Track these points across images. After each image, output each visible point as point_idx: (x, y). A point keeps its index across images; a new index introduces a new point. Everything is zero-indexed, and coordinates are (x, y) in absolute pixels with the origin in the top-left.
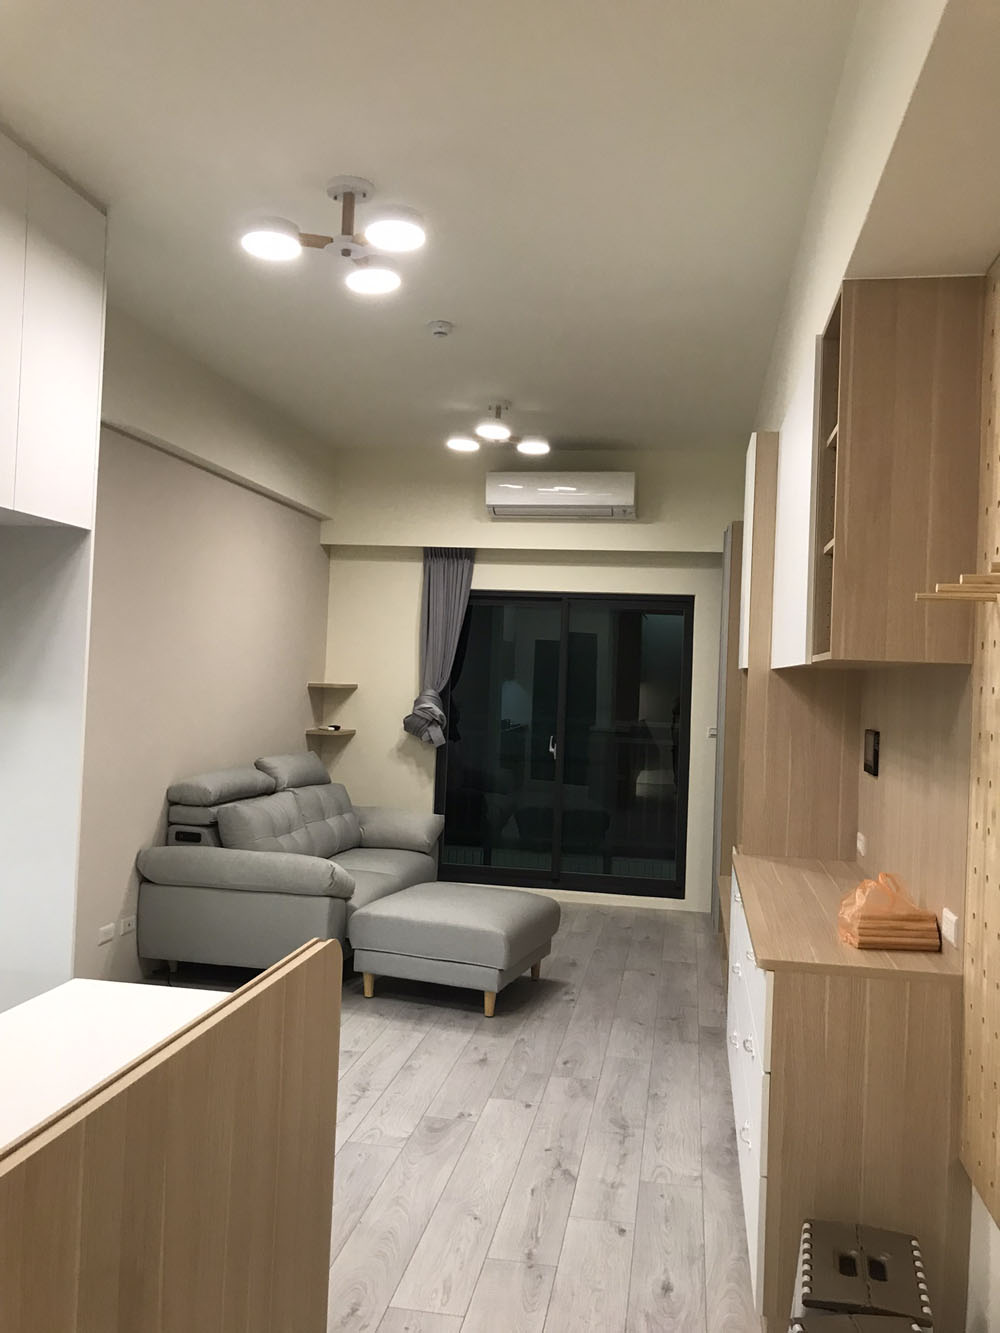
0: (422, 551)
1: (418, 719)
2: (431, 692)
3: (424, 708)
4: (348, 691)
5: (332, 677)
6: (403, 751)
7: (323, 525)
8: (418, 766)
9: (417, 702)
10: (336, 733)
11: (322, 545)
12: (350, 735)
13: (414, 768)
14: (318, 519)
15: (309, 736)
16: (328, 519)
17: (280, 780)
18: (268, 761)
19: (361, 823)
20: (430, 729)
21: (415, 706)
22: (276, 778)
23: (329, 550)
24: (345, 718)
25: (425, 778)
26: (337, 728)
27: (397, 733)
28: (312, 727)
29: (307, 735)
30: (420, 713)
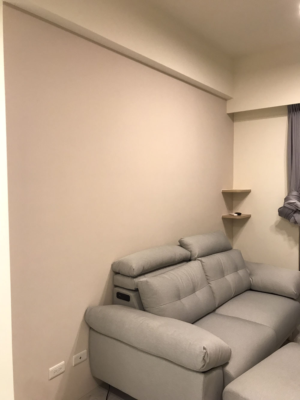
0: (287, 108)
1: (287, 210)
2: (295, 193)
3: (290, 203)
4: (245, 194)
5: (237, 186)
6: (279, 227)
7: (228, 102)
8: (289, 236)
9: (286, 199)
10: (239, 217)
11: (228, 114)
12: (248, 218)
13: (286, 236)
14: (225, 99)
15: (224, 219)
16: (231, 98)
17: (193, 253)
18: (188, 240)
19: (250, 275)
20: (295, 215)
21: (285, 202)
22: (191, 251)
23: (233, 117)
24: (244, 208)
25: (292, 243)
26: (239, 214)
27: (275, 217)
28: (225, 213)
29: (222, 218)
30: (288, 206)
